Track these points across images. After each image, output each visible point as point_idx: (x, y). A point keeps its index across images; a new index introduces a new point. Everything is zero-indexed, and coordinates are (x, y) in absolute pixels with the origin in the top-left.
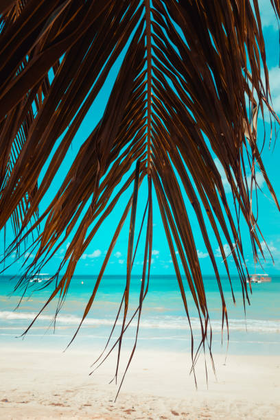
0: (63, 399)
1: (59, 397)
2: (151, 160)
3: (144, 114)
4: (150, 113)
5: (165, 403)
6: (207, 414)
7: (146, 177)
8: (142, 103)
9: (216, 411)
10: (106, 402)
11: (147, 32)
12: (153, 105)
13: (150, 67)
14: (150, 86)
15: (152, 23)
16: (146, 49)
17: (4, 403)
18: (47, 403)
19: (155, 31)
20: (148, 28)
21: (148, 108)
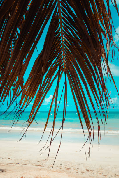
0: (41, 163)
1: (40, 163)
2: (65, 65)
3: (61, 46)
4: (63, 45)
5: (84, 166)
6: (101, 171)
7: (64, 72)
8: (59, 41)
9: (105, 170)
10: (59, 165)
11: (59, 11)
12: (64, 42)
13: (62, 26)
14: (62, 34)
15: (61, 7)
16: (59, 18)
17: (17, 164)
18: (35, 165)
19: (62, 10)
20: (59, 9)
21: (62, 43)
